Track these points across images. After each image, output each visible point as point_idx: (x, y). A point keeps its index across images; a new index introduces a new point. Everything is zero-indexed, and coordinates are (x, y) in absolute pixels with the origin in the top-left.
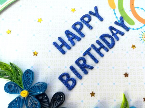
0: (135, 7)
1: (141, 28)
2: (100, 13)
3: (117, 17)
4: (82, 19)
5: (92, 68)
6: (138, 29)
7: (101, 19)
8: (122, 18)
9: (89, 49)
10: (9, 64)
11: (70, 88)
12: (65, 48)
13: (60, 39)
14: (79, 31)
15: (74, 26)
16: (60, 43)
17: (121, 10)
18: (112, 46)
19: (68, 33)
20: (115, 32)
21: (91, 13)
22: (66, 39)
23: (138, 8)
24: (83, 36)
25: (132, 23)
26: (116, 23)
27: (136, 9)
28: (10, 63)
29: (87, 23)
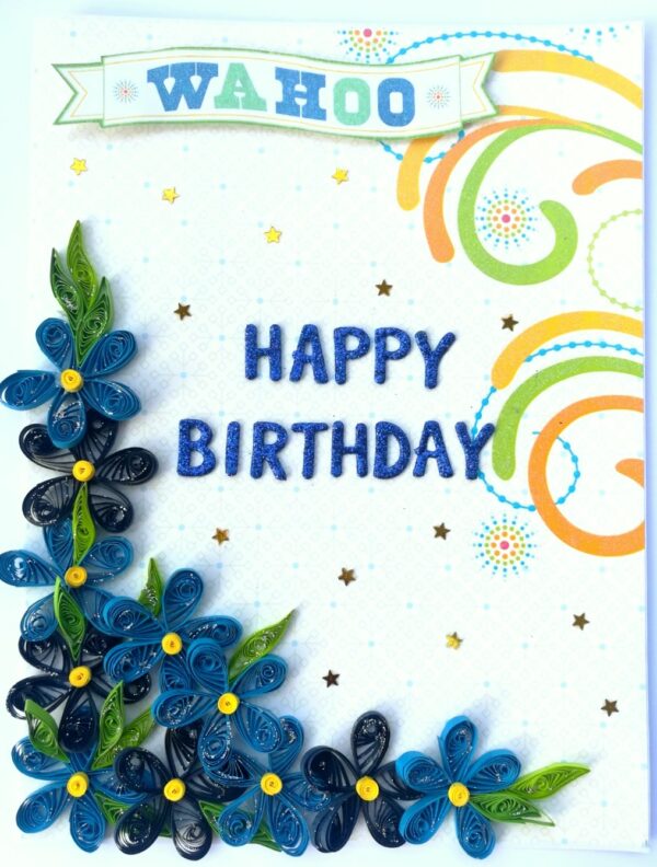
0: (561, 436)
1: (517, 506)
2: (447, 364)
3: (479, 416)
4: (383, 334)
5: (282, 476)
6: (502, 499)
7: (432, 381)
8: (489, 430)
9: (324, 427)
10: (100, 280)
11: (186, 470)
12: (265, 364)
13: (277, 332)
14: (344, 357)
15: (342, 334)
16: (264, 341)
17: (515, 408)
18: (385, 473)
20: (431, 446)
21: (423, 338)
22: (290, 345)
23: (567, 446)
24: (342, 379)
25: (504, 471)
26: (462, 429)
27: (557, 446)
28: (104, 279)
29: (384, 357)
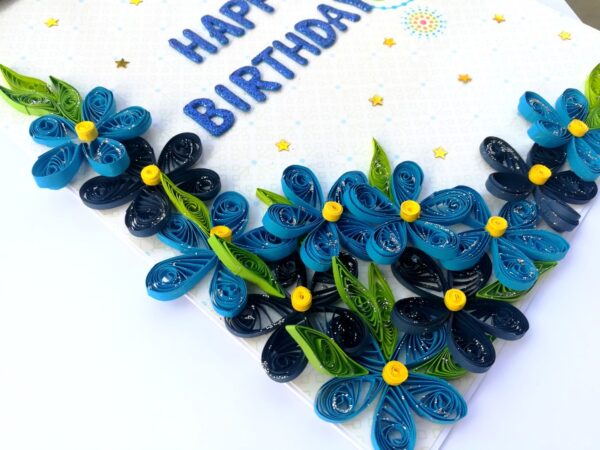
1: (404, 4)
5: (277, 88)
6: (394, 7)
9: (269, 51)
11: (220, 132)
12: (200, 51)
13: (188, 33)
15: (228, 8)
19: (209, 21)
20: (334, 16)
24: (251, 26)
28: (51, 78)
29: (260, 1)
